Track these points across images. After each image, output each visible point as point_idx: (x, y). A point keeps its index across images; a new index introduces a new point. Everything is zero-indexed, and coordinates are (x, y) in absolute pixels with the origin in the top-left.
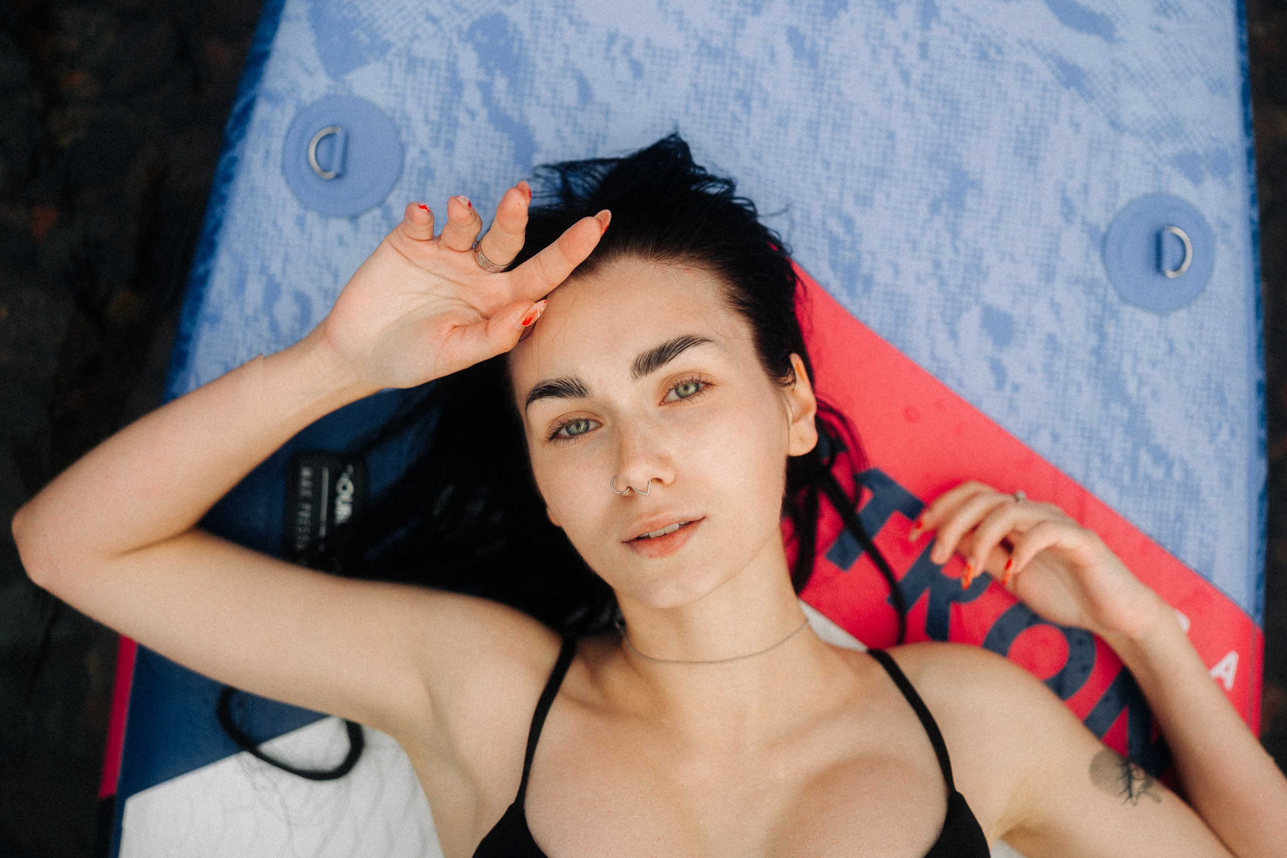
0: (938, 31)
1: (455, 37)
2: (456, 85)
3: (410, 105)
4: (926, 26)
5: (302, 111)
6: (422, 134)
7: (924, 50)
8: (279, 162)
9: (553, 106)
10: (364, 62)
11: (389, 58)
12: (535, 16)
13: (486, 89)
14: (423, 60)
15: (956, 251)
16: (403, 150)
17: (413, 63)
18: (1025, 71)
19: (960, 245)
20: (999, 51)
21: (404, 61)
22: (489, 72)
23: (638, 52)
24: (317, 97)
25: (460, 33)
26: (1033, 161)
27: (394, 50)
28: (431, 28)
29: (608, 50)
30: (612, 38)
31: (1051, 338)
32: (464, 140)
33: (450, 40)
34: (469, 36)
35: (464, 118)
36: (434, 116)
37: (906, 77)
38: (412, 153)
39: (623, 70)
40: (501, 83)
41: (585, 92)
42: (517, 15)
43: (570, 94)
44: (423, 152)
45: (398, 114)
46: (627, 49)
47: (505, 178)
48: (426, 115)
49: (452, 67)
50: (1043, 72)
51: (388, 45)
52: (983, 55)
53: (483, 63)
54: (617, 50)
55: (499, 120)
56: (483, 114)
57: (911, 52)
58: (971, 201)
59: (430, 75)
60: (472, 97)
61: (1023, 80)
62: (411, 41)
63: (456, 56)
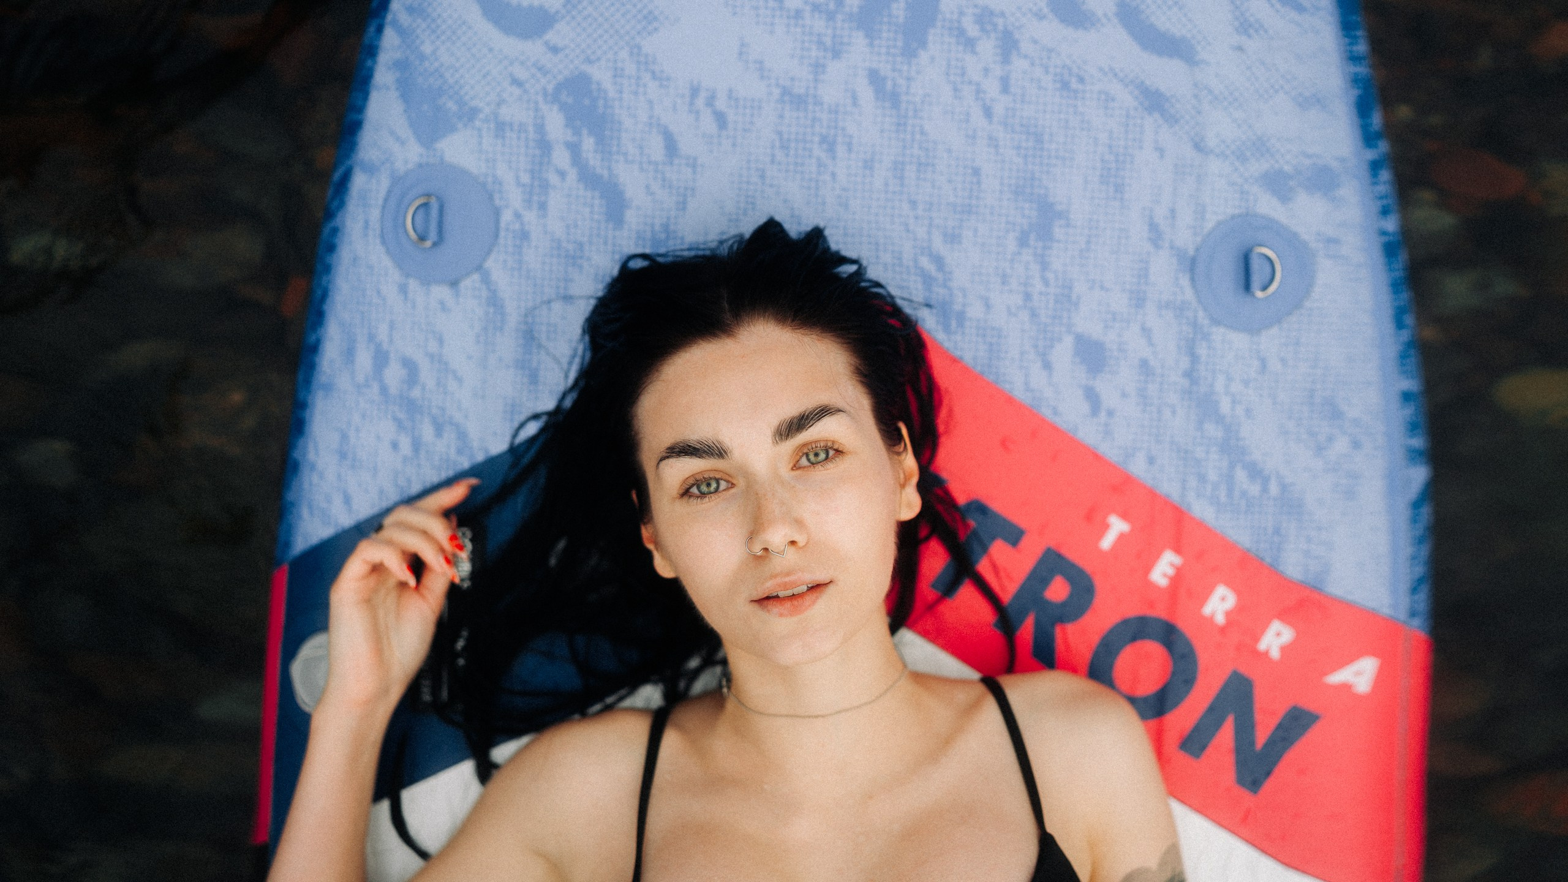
0: (1019, 64)
1: (540, 99)
2: (544, 146)
3: (502, 171)
4: (1006, 59)
5: (396, 180)
6: (513, 198)
7: (1005, 84)
8: (378, 232)
9: (641, 163)
10: (453, 129)
11: (477, 123)
12: (618, 73)
13: (574, 149)
14: (511, 125)
15: (1046, 283)
16: (497, 213)
17: (501, 128)
18: (1108, 99)
19: (1050, 276)
20: (1081, 80)
21: (492, 126)
22: (577, 132)
23: (721, 104)
24: (410, 166)
25: (545, 94)
26: (1119, 189)
27: (481, 116)
28: (517, 91)
29: (691, 104)
30: (695, 91)
31: (1144, 364)
32: (556, 201)
33: (536, 103)
34: (554, 98)
35: (553, 178)
36: (525, 178)
37: (988, 113)
38: (507, 217)
39: (708, 123)
40: (588, 143)
41: (671, 146)
42: (600, 74)
43: (656, 148)
44: (518, 216)
45: (490, 179)
46: (710, 101)
47: (598, 235)
48: (517, 178)
49: (540, 128)
50: (1126, 98)
51: (474, 112)
52: (1065, 85)
53: (570, 122)
54: (700, 102)
55: (589, 178)
56: (572, 175)
57: (992, 87)
58: (1058, 232)
59: (519, 138)
60: (561, 157)
61: (1106, 108)
62: (499, 105)
63: (543, 117)
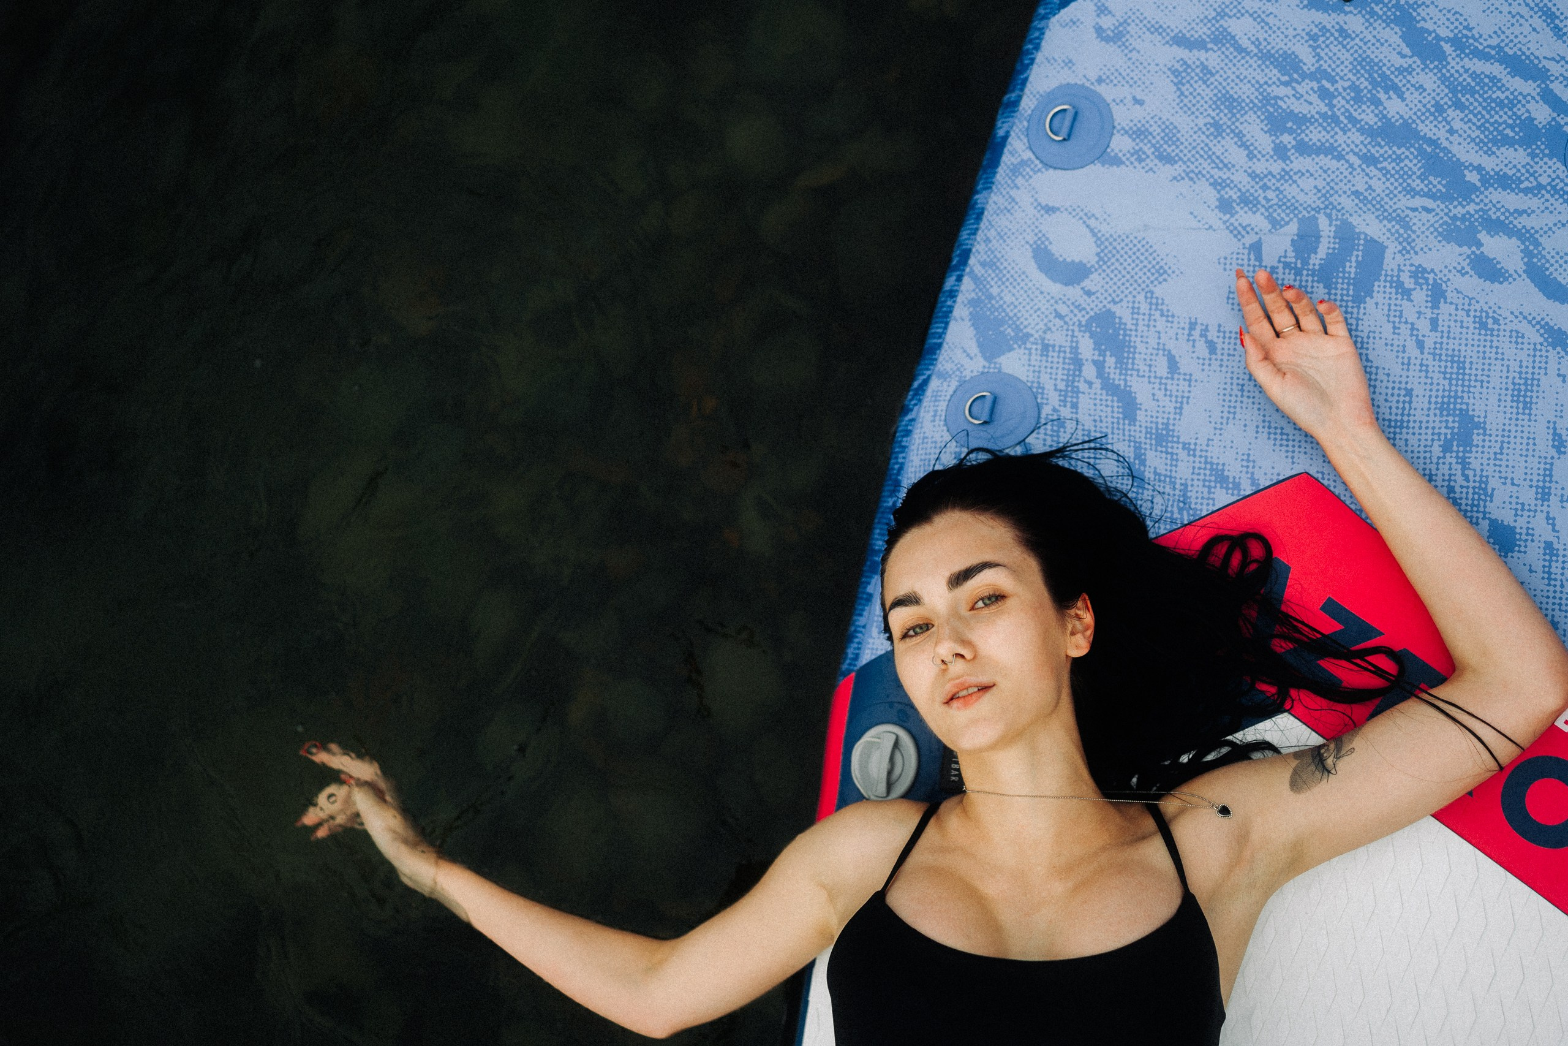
0: (1445, 309)
1: (1076, 329)
2: (1078, 363)
3: (1045, 378)
4: (1435, 305)
5: (962, 383)
6: (1054, 399)
7: (1434, 323)
8: (943, 418)
9: (1149, 377)
10: (1011, 349)
11: (1029, 345)
12: (1135, 311)
13: (1100, 366)
14: (1054, 346)
15: (1467, 480)
16: (1039, 407)
17: (1046, 348)
18: (1520, 335)
19: (1470, 473)
20: (1496, 321)
21: (1040, 347)
22: (1102, 354)
23: (1212, 335)
24: (975, 374)
25: (1080, 325)
26: (1527, 406)
27: (1032, 339)
28: (1059, 322)
29: (1190, 335)
30: (1193, 326)
31: (1549, 545)
32: (1084, 402)
33: (1073, 331)
34: (1087, 327)
35: (1083, 386)
36: (1062, 386)
37: (1420, 345)
38: (1046, 411)
39: (1202, 349)
40: (1110, 361)
41: (1173, 365)
42: (1122, 312)
43: (1162, 367)
44: (1054, 410)
45: (1035, 385)
46: (1204, 334)
47: (1118, 429)
48: (1055, 385)
49: (1075, 350)
50: (1533, 336)
51: (1028, 335)
52: (1483, 325)
53: (1097, 345)
54: (1196, 334)
55: (1110, 387)
56: (1098, 384)
57: (1424, 326)
58: (1477, 439)
59: (1059, 357)
60: (1089, 371)
61: (1517, 343)
62: (1045, 332)
63: (1077, 342)
